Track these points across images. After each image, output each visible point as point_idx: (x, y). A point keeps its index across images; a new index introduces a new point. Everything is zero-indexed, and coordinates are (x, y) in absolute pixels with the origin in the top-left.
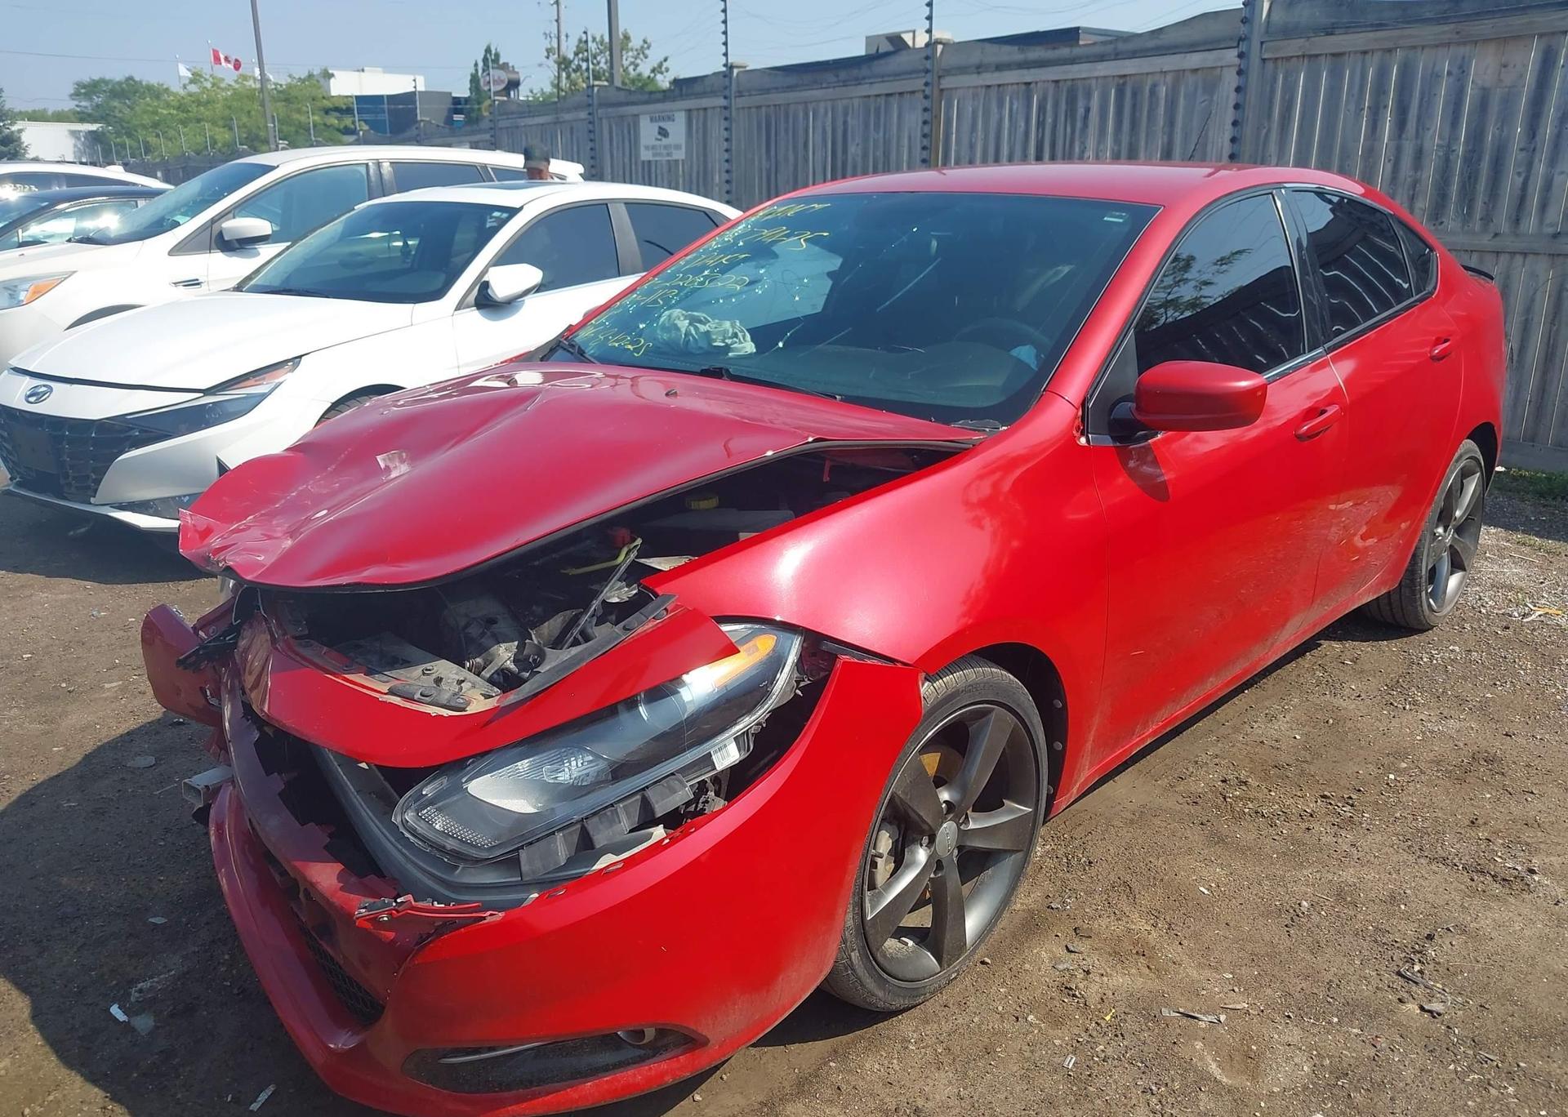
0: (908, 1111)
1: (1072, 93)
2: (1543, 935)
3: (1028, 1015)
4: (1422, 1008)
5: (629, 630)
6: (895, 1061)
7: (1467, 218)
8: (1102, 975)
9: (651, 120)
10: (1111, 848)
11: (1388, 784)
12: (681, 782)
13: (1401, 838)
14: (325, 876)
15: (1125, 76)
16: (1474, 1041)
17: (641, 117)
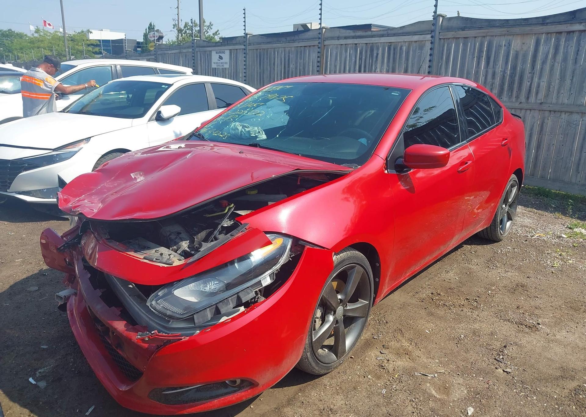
0: (328, 410)
1: (372, 48)
2: (543, 345)
3: (368, 375)
4: (504, 371)
5: (233, 236)
6: (322, 392)
7: (510, 97)
8: (393, 361)
9: (216, 53)
10: (394, 317)
11: (488, 294)
12: (251, 290)
13: (494, 313)
14: (120, 326)
15: (391, 42)
16: (522, 382)
17: (212, 51)
